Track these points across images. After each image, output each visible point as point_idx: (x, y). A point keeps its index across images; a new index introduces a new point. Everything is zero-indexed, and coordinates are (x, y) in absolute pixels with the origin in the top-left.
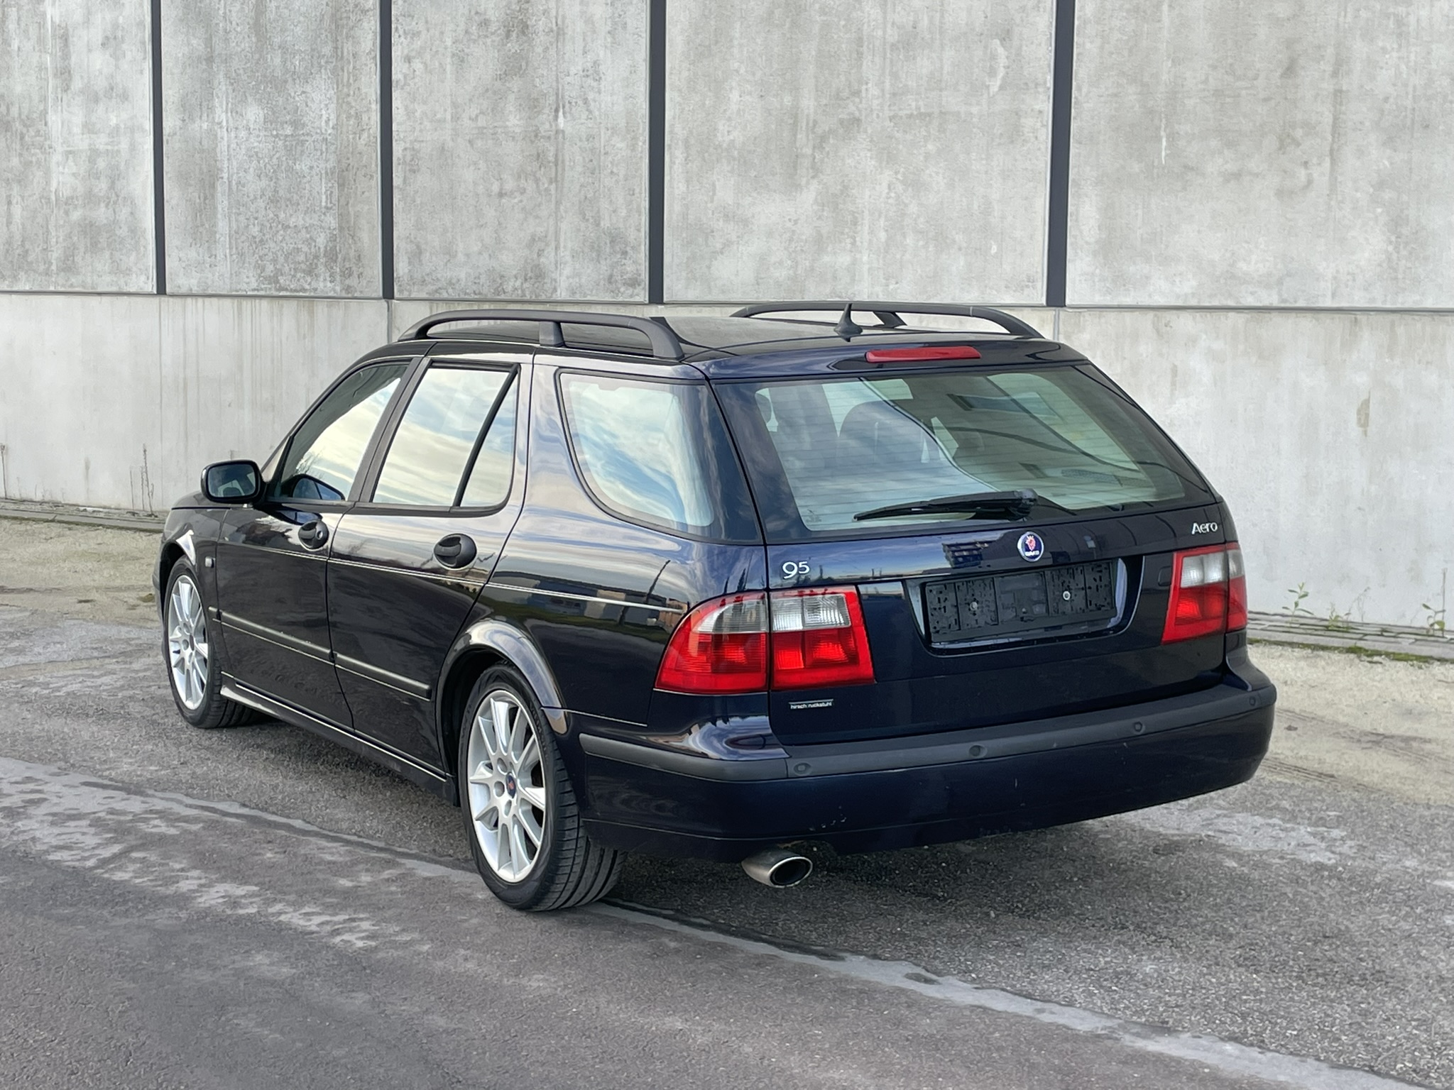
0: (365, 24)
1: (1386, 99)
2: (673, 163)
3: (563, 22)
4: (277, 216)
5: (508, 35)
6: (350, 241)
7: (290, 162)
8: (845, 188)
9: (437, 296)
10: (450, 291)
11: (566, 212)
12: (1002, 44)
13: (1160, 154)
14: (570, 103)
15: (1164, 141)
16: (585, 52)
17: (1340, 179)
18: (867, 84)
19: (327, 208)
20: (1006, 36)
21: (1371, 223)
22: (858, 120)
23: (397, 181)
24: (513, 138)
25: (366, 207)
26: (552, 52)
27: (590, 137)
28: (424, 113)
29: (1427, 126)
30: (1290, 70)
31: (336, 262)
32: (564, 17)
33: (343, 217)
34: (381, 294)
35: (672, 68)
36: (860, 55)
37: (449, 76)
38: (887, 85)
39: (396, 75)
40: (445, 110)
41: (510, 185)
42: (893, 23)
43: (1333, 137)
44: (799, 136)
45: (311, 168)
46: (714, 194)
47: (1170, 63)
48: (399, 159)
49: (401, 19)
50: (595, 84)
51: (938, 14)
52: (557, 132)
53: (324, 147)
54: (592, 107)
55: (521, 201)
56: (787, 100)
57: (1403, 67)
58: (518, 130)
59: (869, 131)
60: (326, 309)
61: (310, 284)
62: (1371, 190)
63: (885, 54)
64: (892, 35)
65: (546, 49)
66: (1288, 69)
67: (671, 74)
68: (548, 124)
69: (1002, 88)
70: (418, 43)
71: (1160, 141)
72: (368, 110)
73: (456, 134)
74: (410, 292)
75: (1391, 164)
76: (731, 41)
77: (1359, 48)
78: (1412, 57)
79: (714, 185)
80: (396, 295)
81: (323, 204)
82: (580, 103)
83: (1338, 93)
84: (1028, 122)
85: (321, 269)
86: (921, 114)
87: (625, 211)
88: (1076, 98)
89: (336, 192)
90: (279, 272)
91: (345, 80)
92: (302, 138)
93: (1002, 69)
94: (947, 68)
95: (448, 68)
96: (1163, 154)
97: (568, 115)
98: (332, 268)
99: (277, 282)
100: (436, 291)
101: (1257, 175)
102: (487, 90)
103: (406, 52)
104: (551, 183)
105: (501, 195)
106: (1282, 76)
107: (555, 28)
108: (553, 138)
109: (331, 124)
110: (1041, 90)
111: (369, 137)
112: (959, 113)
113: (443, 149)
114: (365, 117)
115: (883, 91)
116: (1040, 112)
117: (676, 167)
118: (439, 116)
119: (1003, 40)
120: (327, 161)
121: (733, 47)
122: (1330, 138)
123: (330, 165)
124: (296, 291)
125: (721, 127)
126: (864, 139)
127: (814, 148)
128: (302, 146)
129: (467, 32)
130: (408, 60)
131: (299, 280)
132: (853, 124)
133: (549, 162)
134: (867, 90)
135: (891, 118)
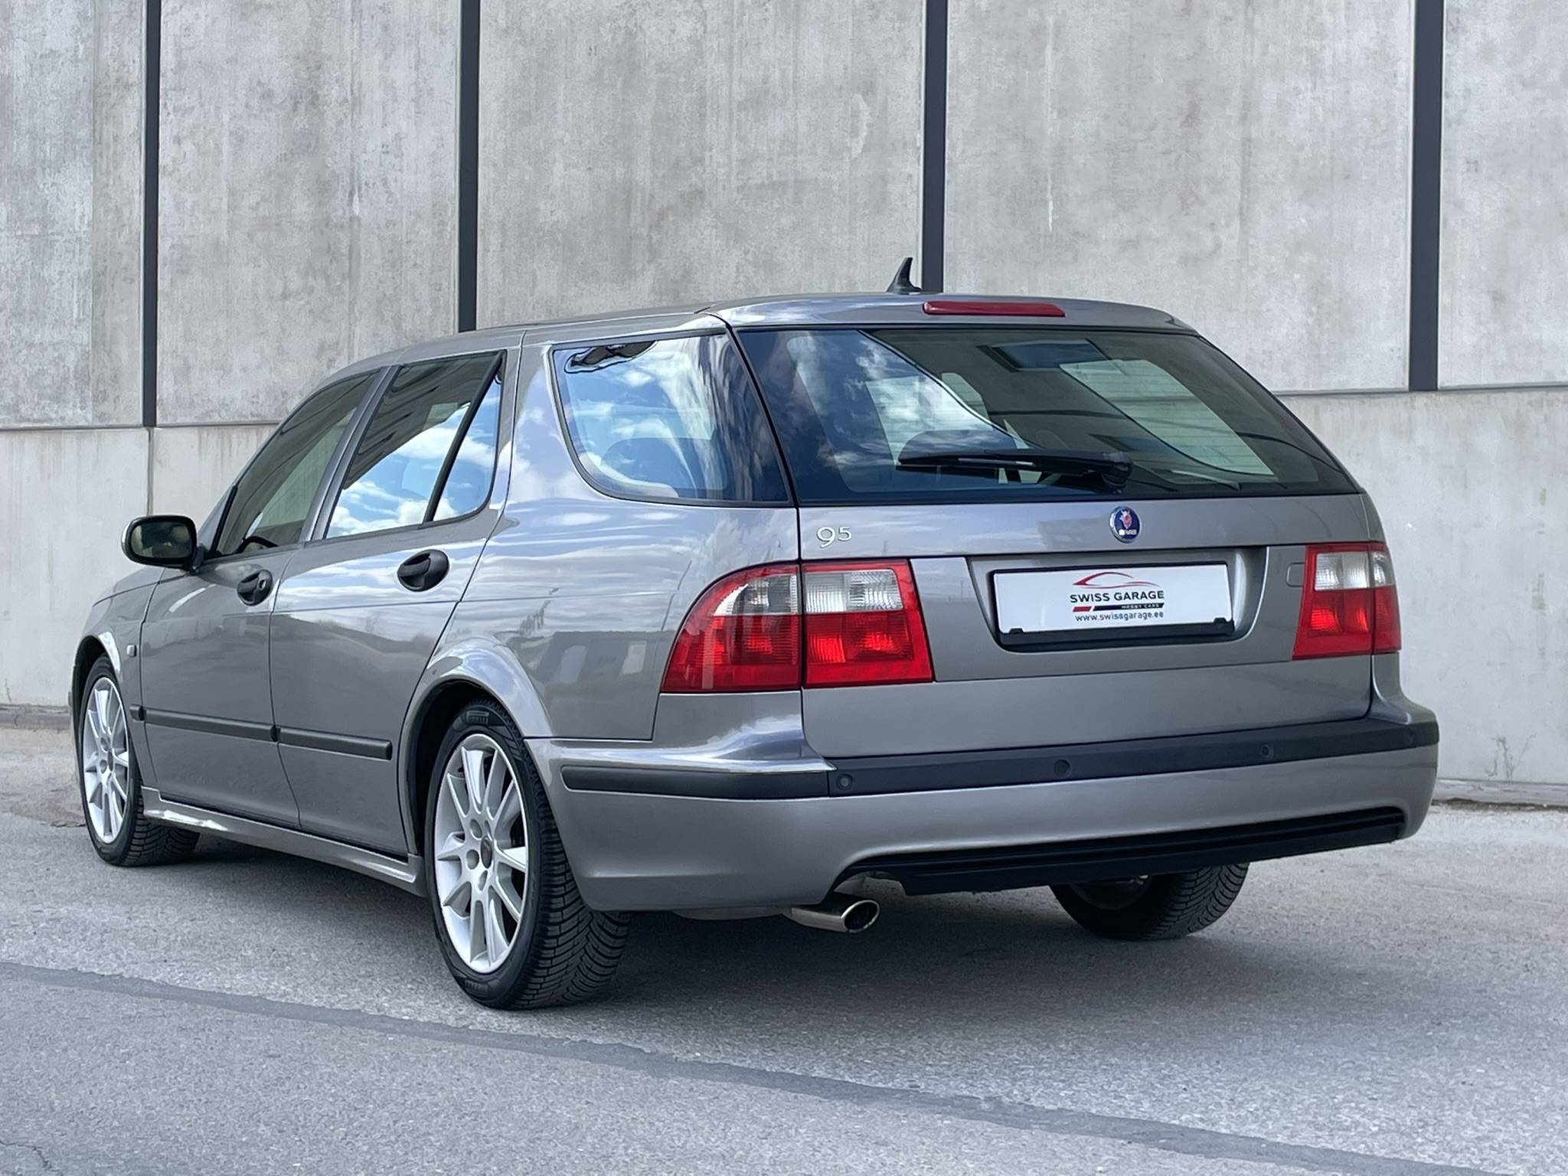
0: (129, 101)
1: (1301, 148)
2: (486, 250)
3: (360, 90)
4: (19, 332)
5: (295, 109)
6: (106, 359)
7: (36, 267)
8: (687, 274)
9: (208, 420)
10: (223, 413)
11: (361, 313)
12: (865, 100)
13: (1046, 219)
14: (366, 184)
15: (1051, 203)
16: (384, 125)
17: (1252, 241)
18: (711, 150)
19: (79, 320)
20: (869, 89)
21: (1288, 292)
22: (701, 192)
23: (163, 284)
24: (300, 228)
25: (125, 318)
26: (347, 125)
27: (391, 223)
28: (195, 204)
29: (1348, 177)
30: (1191, 117)
31: (88, 383)
32: (360, 85)
33: (97, 332)
34: (141, 421)
35: (487, 139)
36: (703, 116)
37: (225, 158)
38: (734, 150)
39: (164, 159)
40: (221, 199)
41: (295, 283)
42: (740, 79)
43: (1242, 192)
44: (633, 214)
45: (61, 273)
46: (534, 286)
47: (1055, 114)
48: (165, 258)
49: (170, 93)
50: (397, 161)
51: (791, 67)
52: (351, 219)
53: (77, 246)
54: (392, 189)
55: (308, 303)
56: (620, 171)
57: (1319, 111)
58: (305, 219)
59: (714, 205)
60: (75, 443)
61: (57, 412)
62: (1287, 254)
63: (731, 114)
64: (739, 91)
65: (340, 123)
66: (1188, 117)
67: (485, 146)
68: (340, 212)
69: (865, 149)
70: (189, 121)
71: (1045, 203)
72: (130, 202)
73: (233, 225)
74: (175, 416)
75: (1310, 221)
76: (554, 104)
77: (1270, 91)
78: (1329, 97)
79: (534, 275)
80: (159, 421)
81: (75, 315)
82: (379, 184)
83: (1247, 141)
84: (895, 189)
85: (71, 393)
86: (773, 184)
87: (430, 309)
88: (950, 158)
89: (90, 300)
90: (19, 400)
91: (104, 167)
92: (52, 238)
93: (865, 128)
94: (803, 128)
95: (225, 148)
96: (1050, 220)
97: (365, 201)
98: (82, 392)
99: (18, 411)
100: (208, 414)
101: (1157, 241)
102: (270, 174)
103: (175, 132)
104: (343, 278)
105: (285, 296)
106: (1182, 125)
107: (349, 97)
108: (346, 225)
109: (86, 220)
110: (910, 150)
111: (130, 232)
112: (816, 179)
113: (217, 245)
114: (126, 212)
115: (729, 157)
116: (910, 176)
117: (490, 254)
118: (213, 205)
119: (865, 94)
120: (81, 263)
121: (556, 113)
122: (1239, 195)
123: (86, 268)
124: (38, 421)
125: (542, 207)
126: (709, 215)
127: (651, 227)
128: (51, 247)
129: (247, 106)
130: (178, 140)
131: (43, 408)
132: (695, 197)
133: (342, 255)
134: (711, 157)
135: (739, 189)
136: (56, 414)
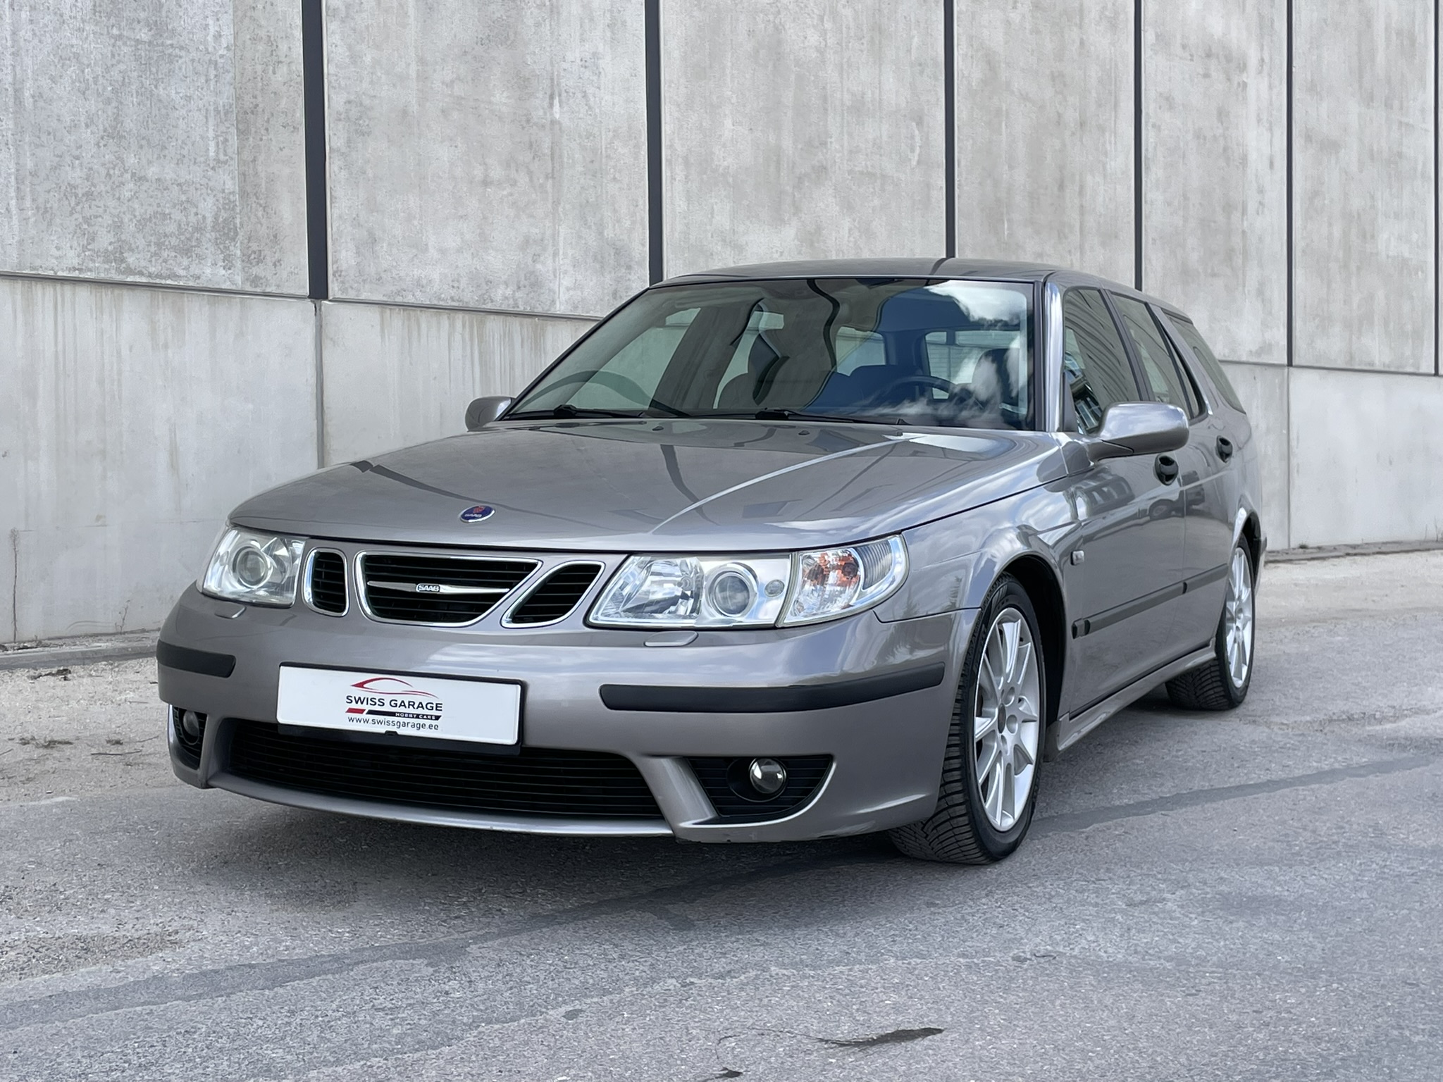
6: (260, 214)
9: (399, 300)
10: (418, 293)
12: (918, 128)
13: (1004, 232)
14: (567, 92)
15: (1006, 223)
16: (582, 40)
18: (831, 137)
20: (920, 123)
23: (333, 141)
24: (500, 118)
34: (307, 291)
36: (826, 110)
38: (846, 144)
41: (497, 173)
48: (339, 113)
50: (595, 78)
51: (878, 91)
52: (553, 122)
54: (591, 103)
58: (504, 109)
61: (187, 268)
63: (843, 114)
65: (538, 25)
68: (541, 113)
76: (724, 68)
80: (332, 294)
81: (212, 154)
82: (579, 95)
84: (935, 194)
85: (208, 249)
87: (629, 222)
89: (234, 141)
93: (918, 148)
94: (885, 138)
96: (1006, 233)
97: (565, 108)
102: (467, 54)
104: (547, 177)
106: (1058, 190)
108: (548, 127)
109: (224, 43)
112: (893, 177)
113: (405, 113)
115: (842, 146)
119: (917, 124)
121: (725, 75)
122: (1079, 237)
123: (223, 100)
124: (159, 276)
125: (717, 151)
126: (832, 187)
131: (165, 261)
132: (821, 171)
133: (544, 155)
134: (831, 143)
135: (850, 172)
136: (184, 272)
